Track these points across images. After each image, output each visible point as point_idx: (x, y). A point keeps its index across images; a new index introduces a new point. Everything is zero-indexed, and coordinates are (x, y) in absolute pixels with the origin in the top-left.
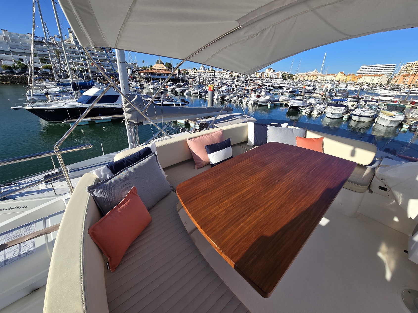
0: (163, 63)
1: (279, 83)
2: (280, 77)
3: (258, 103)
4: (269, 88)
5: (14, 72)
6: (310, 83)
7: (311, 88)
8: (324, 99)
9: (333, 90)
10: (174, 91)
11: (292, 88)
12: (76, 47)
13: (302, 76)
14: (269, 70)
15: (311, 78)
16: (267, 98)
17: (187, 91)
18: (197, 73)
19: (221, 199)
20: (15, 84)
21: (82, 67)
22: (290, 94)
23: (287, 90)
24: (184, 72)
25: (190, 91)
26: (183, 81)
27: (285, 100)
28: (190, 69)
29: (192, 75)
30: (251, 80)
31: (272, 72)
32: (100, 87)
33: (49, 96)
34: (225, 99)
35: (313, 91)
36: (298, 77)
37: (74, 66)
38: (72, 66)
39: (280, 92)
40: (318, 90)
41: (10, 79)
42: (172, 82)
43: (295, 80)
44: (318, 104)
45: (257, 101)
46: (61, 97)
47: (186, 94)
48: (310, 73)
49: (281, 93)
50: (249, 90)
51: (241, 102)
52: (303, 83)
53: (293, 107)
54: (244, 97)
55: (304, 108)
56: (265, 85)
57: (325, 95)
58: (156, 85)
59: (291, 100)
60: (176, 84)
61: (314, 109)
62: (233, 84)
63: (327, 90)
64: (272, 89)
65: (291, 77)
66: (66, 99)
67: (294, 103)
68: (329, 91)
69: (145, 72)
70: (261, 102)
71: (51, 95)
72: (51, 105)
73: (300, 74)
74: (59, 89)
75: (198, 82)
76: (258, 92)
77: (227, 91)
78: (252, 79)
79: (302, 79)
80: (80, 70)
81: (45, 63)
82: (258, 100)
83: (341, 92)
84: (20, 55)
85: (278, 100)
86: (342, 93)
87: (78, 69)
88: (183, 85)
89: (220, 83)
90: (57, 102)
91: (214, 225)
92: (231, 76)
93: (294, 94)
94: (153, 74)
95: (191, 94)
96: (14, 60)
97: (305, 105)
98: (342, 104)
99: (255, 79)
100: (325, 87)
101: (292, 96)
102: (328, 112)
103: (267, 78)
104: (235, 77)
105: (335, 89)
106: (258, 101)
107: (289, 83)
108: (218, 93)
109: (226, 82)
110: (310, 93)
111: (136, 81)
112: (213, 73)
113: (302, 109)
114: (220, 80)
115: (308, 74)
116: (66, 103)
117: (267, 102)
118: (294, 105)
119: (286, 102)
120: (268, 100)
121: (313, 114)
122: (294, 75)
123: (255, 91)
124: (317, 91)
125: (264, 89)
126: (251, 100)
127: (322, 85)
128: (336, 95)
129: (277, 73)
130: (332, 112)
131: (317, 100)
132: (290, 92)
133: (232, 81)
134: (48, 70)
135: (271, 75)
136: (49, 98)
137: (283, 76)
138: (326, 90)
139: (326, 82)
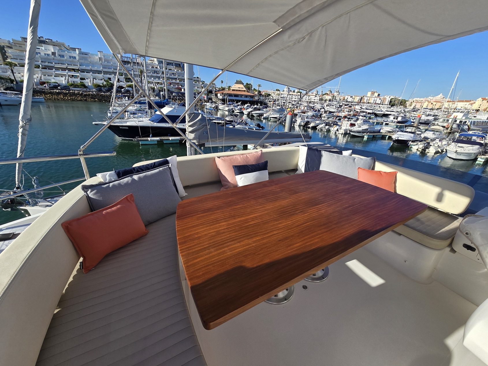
0: (243, 84)
1: (384, 110)
2: (386, 103)
3: (351, 133)
4: (369, 115)
5: (102, 90)
6: (431, 111)
7: (431, 118)
8: (450, 133)
9: (466, 122)
10: (251, 114)
11: (402, 117)
12: (158, 66)
13: (419, 102)
14: (373, 93)
15: (432, 105)
16: (365, 127)
17: (265, 115)
18: (280, 95)
19: (219, 220)
20: (101, 101)
21: (161, 86)
22: (399, 124)
23: (394, 118)
24: (265, 93)
25: (269, 115)
26: (262, 103)
27: (389, 132)
28: (272, 91)
29: (273, 97)
30: (346, 105)
31: (377, 96)
32: (173, 107)
33: (126, 113)
34: (309, 127)
35: (434, 122)
36: (413, 103)
37: (154, 85)
38: (152, 85)
39: (384, 121)
40: (441, 120)
41: (98, 97)
42: (250, 105)
43: (407, 107)
44: (437, 139)
45: (349, 131)
46: (137, 115)
47: (263, 118)
48: (432, 98)
49: (384, 123)
50: (342, 117)
51: (329, 131)
52: (419, 111)
53: (398, 141)
54: (334, 125)
55: (415, 144)
56: (363, 112)
57: (452, 128)
58: (232, 107)
59: (398, 131)
60: (254, 107)
61: (431, 145)
62: (323, 109)
63: (456, 121)
64: (374, 117)
65: (403, 103)
66: (141, 117)
67: (401, 136)
68: (458, 122)
69: (222, 93)
70: (355, 132)
71: (128, 113)
72: (126, 122)
73: (417, 99)
74: (136, 108)
75: (280, 106)
76: (354, 120)
77: (313, 117)
78: (348, 104)
79: (418, 106)
80: (159, 90)
81: (129, 82)
82: (351, 129)
83: (479, 126)
84: (109, 75)
85: (380, 131)
86: (481, 127)
87: (157, 88)
88: (261, 108)
89: (306, 108)
90: (132, 119)
91: (194, 244)
92: (321, 100)
93: (403, 124)
94: (230, 95)
95: (269, 118)
96: (104, 79)
97: (417, 139)
98: (477, 141)
99: (352, 103)
100: (452, 117)
101: (401, 127)
102: (451, 150)
103: (368, 103)
104: (326, 101)
105: (468, 121)
106: (351, 131)
107: (399, 110)
108: (301, 119)
109: (314, 107)
110: (428, 124)
111: (212, 102)
112: (299, 95)
113: (412, 144)
114: (306, 104)
115: (429, 100)
116: (139, 122)
117: (364, 133)
118: (400, 138)
119: (391, 133)
120: (364, 130)
121: (429, 152)
122: (408, 101)
123: (349, 118)
124: (440, 122)
125: (362, 116)
126: (342, 129)
127: (449, 114)
128: (469, 129)
129: (384, 97)
130: (456, 151)
131: (438, 134)
132: (399, 122)
133: (321, 105)
134: (130, 89)
135: (374, 100)
136: (126, 115)
137: (391, 102)
138: (453, 122)
139: (456, 110)
